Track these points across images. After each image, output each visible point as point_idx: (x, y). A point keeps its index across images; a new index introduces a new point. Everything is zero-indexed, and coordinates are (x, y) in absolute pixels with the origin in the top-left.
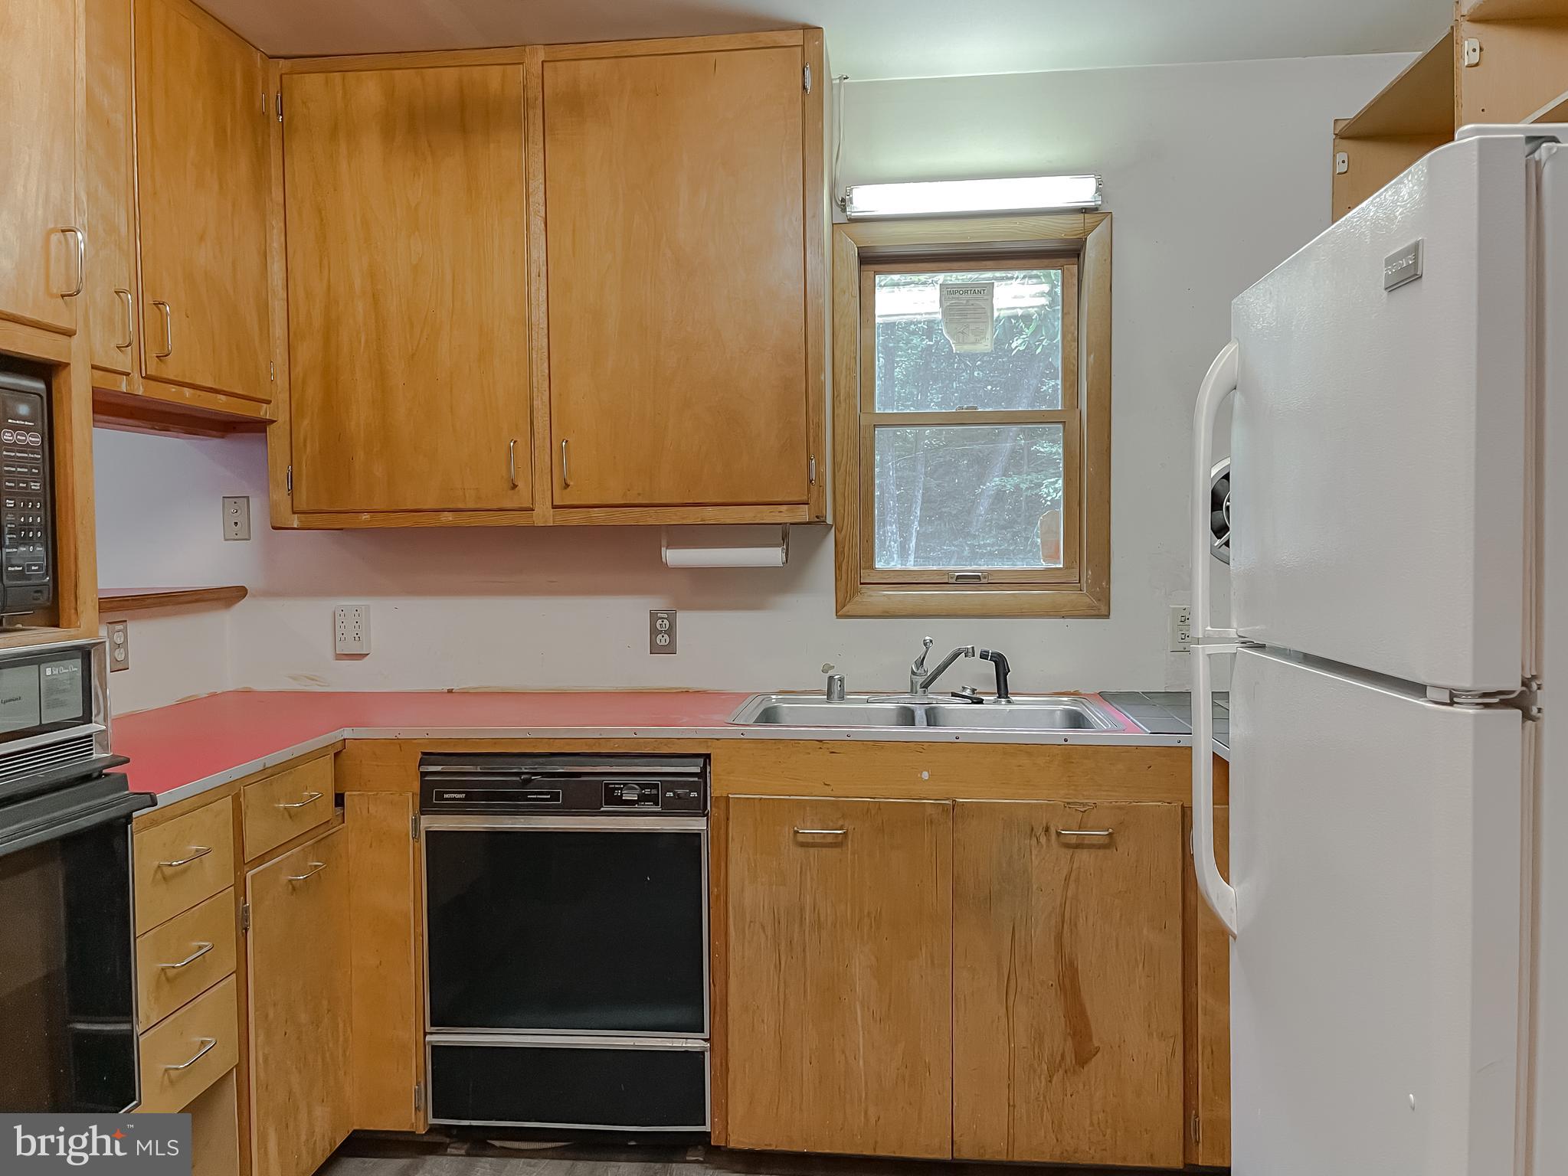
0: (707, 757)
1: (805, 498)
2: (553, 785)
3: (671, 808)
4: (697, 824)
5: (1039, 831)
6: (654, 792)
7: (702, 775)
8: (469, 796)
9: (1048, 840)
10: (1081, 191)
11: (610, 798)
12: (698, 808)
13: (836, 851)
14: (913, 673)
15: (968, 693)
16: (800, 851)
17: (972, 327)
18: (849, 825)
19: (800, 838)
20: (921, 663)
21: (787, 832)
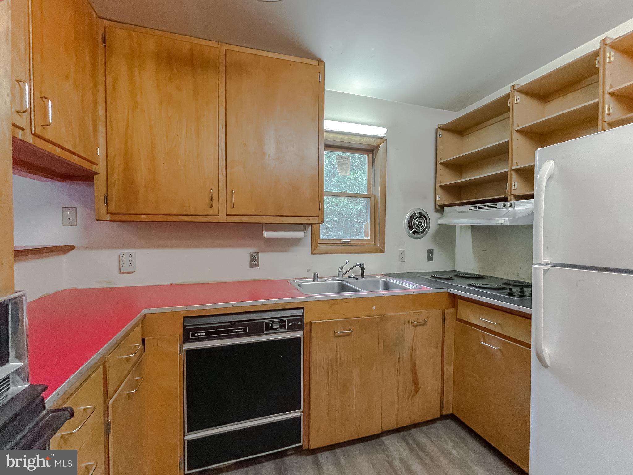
0: (303, 308)
1: (317, 215)
2: (244, 325)
3: (291, 329)
4: (299, 334)
5: (407, 322)
6: (284, 323)
7: (302, 316)
8: (207, 334)
9: (409, 325)
10: (381, 131)
11: (268, 327)
12: (300, 327)
13: (347, 337)
14: (339, 271)
15: (353, 276)
16: (336, 339)
17: (345, 168)
18: (352, 328)
19: (336, 334)
20: (342, 268)
21: (332, 333)
